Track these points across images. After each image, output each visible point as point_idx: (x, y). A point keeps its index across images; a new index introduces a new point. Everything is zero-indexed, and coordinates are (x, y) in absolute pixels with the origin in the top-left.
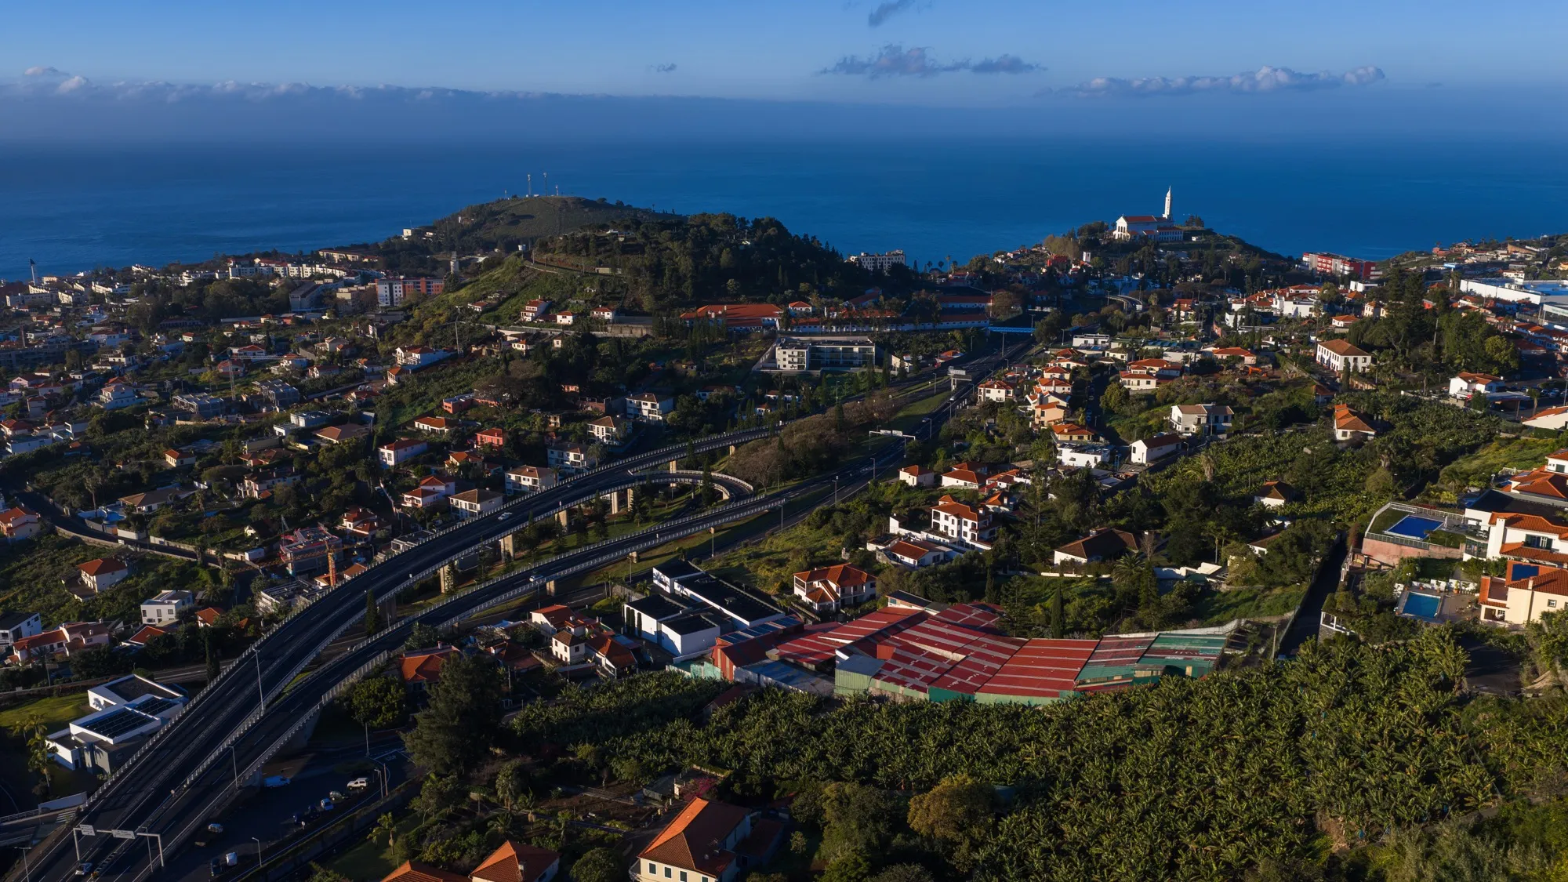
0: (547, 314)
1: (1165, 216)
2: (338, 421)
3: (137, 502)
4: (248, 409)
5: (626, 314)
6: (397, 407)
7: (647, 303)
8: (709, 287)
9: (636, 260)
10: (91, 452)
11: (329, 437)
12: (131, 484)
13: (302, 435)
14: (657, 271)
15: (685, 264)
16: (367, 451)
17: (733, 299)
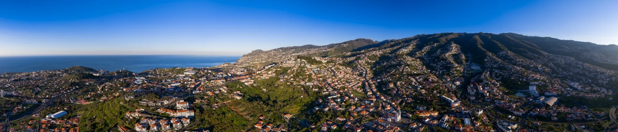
0: (73, 79)
2: (58, 86)
3: (46, 90)
4: (53, 85)
5: (78, 80)
6: (62, 86)
7: (79, 79)
8: (83, 78)
9: (79, 76)
10: (44, 86)
11: (58, 87)
12: (46, 89)
13: (56, 87)
14: (80, 77)
15: (82, 76)
16: (59, 88)
17: (85, 79)
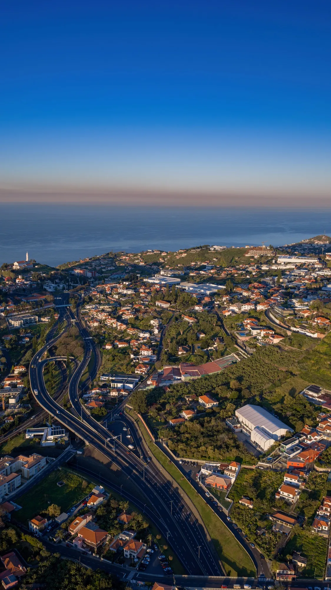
1: (27, 260)
